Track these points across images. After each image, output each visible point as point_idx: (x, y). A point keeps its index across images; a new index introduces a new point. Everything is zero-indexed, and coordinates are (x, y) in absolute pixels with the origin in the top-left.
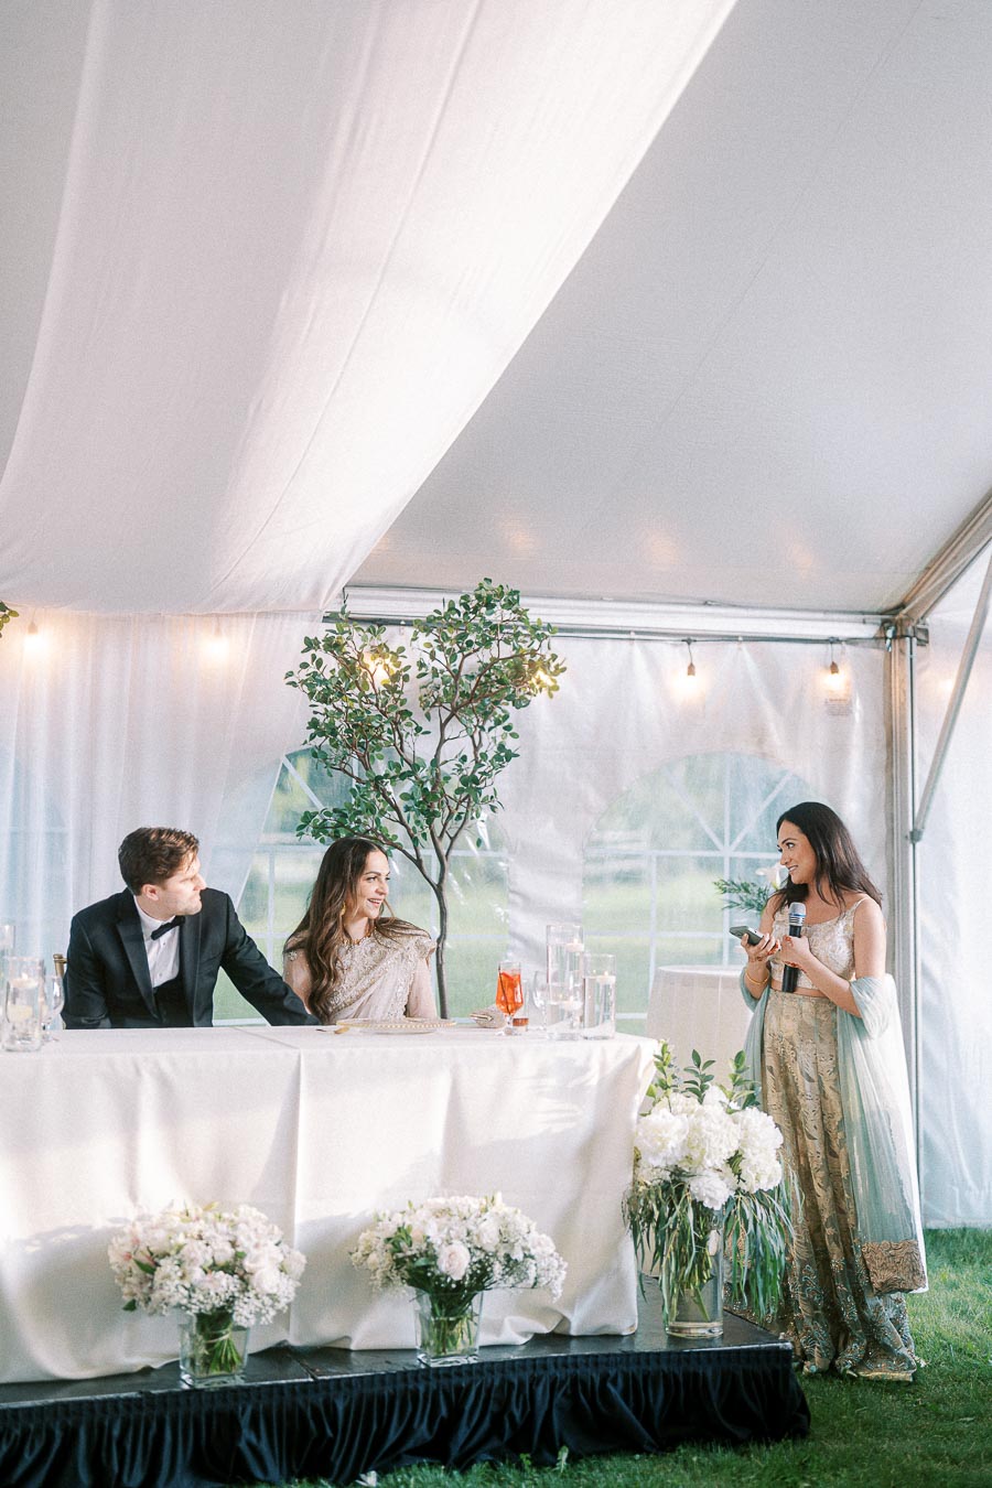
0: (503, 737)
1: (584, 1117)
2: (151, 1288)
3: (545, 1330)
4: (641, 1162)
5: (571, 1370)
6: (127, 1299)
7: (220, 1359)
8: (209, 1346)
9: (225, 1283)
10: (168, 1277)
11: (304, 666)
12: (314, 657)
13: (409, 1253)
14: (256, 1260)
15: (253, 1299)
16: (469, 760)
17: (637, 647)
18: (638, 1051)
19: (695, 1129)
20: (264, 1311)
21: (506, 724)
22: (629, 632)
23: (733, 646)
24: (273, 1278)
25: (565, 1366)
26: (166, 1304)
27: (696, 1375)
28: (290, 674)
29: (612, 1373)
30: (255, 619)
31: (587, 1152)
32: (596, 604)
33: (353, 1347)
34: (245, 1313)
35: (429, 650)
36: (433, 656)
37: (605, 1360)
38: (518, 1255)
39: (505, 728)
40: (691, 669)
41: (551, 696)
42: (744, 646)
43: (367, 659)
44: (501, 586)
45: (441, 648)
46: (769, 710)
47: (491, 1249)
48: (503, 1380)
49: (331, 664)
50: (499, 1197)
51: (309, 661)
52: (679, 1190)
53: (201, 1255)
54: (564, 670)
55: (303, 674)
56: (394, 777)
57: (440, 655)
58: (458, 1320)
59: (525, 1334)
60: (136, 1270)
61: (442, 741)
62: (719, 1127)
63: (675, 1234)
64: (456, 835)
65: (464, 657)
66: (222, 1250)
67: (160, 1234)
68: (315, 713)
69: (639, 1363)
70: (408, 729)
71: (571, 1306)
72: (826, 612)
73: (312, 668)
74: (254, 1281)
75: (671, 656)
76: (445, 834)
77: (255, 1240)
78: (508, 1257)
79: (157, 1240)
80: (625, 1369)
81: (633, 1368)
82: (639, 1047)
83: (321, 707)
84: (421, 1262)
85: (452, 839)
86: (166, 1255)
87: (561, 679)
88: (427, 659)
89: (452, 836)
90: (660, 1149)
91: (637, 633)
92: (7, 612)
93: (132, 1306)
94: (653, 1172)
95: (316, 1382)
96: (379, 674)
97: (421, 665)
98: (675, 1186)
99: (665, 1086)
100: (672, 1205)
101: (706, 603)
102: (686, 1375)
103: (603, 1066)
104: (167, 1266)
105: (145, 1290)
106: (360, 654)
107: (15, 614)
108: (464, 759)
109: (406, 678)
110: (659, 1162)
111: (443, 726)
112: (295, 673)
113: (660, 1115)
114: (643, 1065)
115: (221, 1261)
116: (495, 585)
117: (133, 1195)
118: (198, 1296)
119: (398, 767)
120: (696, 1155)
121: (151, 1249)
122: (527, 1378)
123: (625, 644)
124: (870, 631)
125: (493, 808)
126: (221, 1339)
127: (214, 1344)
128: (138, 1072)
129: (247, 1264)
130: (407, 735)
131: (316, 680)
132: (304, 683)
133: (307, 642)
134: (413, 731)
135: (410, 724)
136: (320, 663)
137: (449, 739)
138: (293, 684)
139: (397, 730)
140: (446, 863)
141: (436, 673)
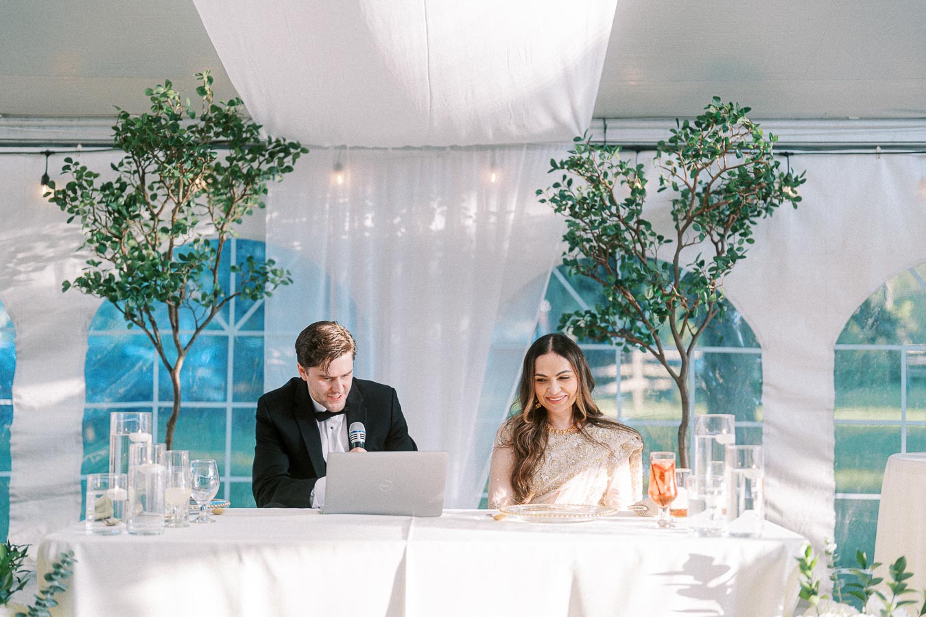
0: (741, 242)
11: (556, 185)
12: (565, 177)
16: (706, 264)
17: (883, 161)
21: (743, 231)
22: (875, 147)
28: (539, 192)
30: (525, 149)
32: (841, 124)
35: (670, 168)
36: (674, 173)
39: (741, 235)
41: (795, 207)
44: (731, 104)
45: (681, 165)
51: (560, 181)
54: (803, 181)
55: (554, 192)
57: (680, 171)
61: (680, 247)
64: (697, 332)
65: (699, 170)
68: (569, 227)
70: (651, 239)
73: (564, 186)
75: (916, 167)
85: (694, 337)
87: (800, 190)
88: (667, 175)
89: (694, 332)
91: (882, 147)
92: (299, 150)
97: (662, 181)
108: (702, 263)
111: (680, 234)
112: (544, 190)
116: (725, 102)
130: (652, 243)
131: (563, 196)
132: (553, 200)
133: (553, 163)
134: (657, 240)
135: (653, 234)
136: (570, 183)
137: (685, 245)
138: (543, 201)
139: (639, 240)
140: (686, 357)
141: (676, 189)
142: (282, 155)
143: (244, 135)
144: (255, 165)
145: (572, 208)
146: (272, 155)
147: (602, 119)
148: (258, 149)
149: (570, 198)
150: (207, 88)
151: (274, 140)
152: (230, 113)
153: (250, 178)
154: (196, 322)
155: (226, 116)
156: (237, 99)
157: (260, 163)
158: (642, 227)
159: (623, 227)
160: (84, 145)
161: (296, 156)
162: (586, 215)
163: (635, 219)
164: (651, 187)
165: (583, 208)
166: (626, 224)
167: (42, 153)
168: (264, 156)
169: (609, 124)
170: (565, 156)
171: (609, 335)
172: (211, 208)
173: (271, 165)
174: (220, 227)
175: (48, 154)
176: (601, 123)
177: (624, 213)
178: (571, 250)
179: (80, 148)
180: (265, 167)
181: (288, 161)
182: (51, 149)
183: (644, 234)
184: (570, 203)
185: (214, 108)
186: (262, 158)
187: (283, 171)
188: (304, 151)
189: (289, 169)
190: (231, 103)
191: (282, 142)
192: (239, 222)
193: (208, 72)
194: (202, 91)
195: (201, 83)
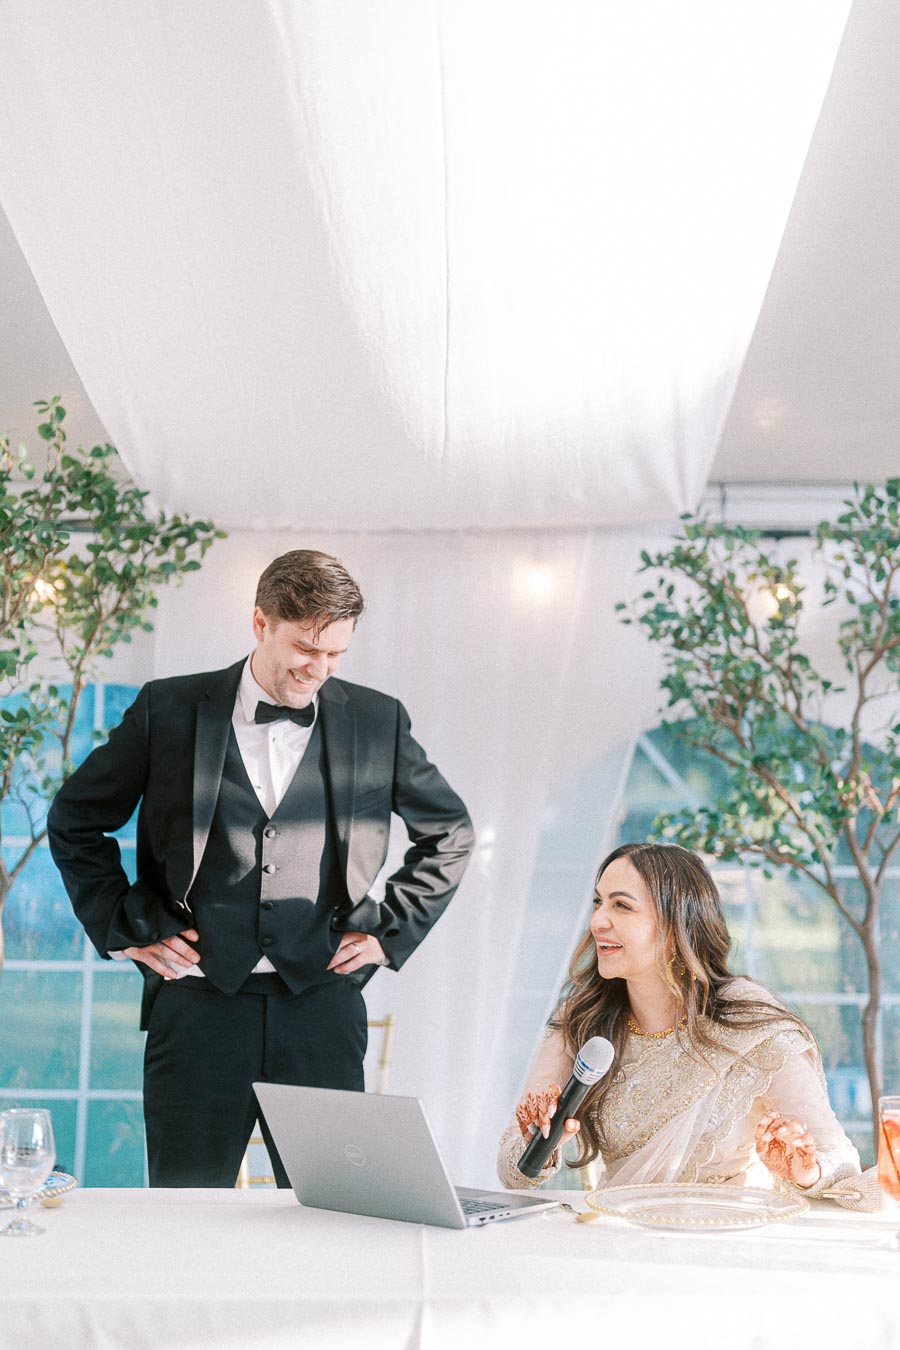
11: (649, 595)
28: (621, 607)
35: (841, 565)
36: (847, 573)
43: (741, 581)
45: (861, 561)
49: (687, 589)
51: (654, 587)
55: (645, 607)
57: (858, 571)
61: (862, 700)
64: (892, 847)
65: (893, 571)
70: (811, 685)
73: (661, 596)
76: (872, 842)
85: (884, 853)
88: (837, 578)
89: (886, 846)
92: (212, 533)
96: (762, 604)
97: (829, 587)
106: (732, 576)
111: (862, 678)
112: (628, 604)
130: (810, 694)
131: (661, 613)
132: (644, 620)
133: (645, 557)
134: (820, 688)
135: (814, 677)
136: (671, 590)
137: (872, 697)
138: (628, 622)
139: (791, 687)
140: (874, 889)
141: (851, 598)
142: (182, 541)
143: (119, 509)
144: (137, 559)
145: (677, 633)
146: (166, 542)
147: (719, 484)
148: (143, 533)
149: (675, 615)
150: (55, 427)
151: (169, 517)
152: (95, 470)
153: (126, 580)
154: (32, 826)
155: (88, 474)
156: (107, 445)
157: (146, 556)
158: (796, 666)
159: (765, 667)
161: (208, 542)
162: (700, 644)
163: (785, 654)
164: (812, 597)
165: (694, 633)
166: (768, 659)
168: (152, 543)
169: (731, 492)
170: (666, 546)
171: (737, 850)
172: (61, 632)
173: (165, 558)
174: (75, 663)
176: (716, 492)
177: (765, 641)
178: (671, 703)
180: (154, 562)
181: (193, 552)
183: (796, 676)
184: (675, 624)
185: (68, 461)
186: (148, 547)
187: (185, 569)
188: (220, 535)
189: (194, 566)
190: (97, 453)
191: (183, 520)
192: (109, 654)
193: (57, 399)
194: (47, 431)
195: (45, 418)
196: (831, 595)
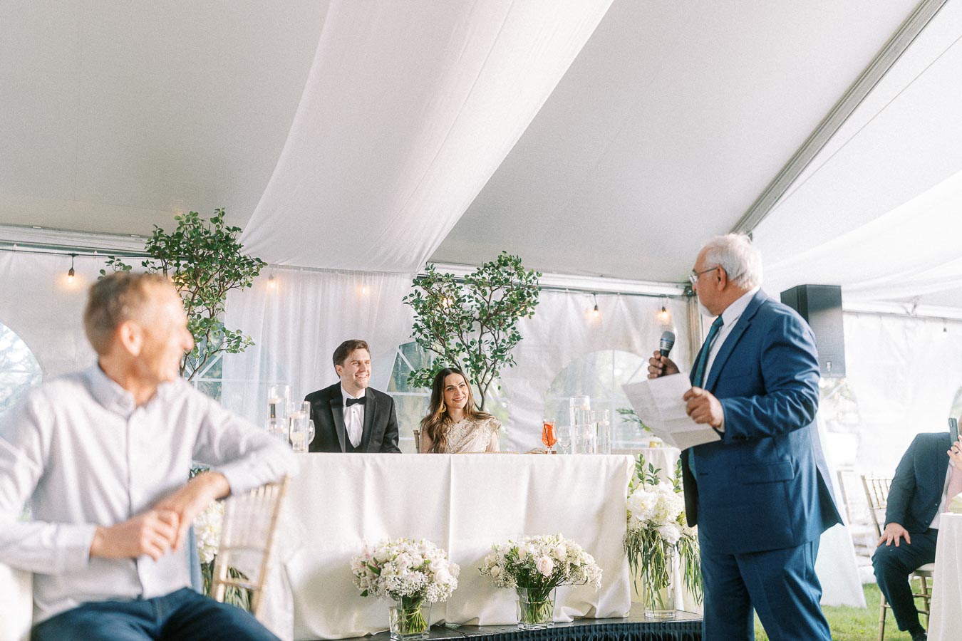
1: (599, 497)
2: (377, 582)
3: (582, 614)
4: (631, 519)
5: (604, 633)
6: (362, 590)
7: (415, 625)
8: (408, 617)
9: (419, 578)
10: (389, 573)
11: (411, 295)
12: (416, 291)
13: (518, 563)
14: (436, 564)
15: (436, 587)
17: (569, 297)
18: (625, 460)
19: (661, 499)
20: (442, 594)
21: (513, 326)
22: (565, 289)
23: (615, 297)
24: (446, 576)
25: (601, 630)
26: (388, 590)
27: (669, 635)
28: (406, 298)
29: (626, 634)
30: (383, 276)
31: (601, 515)
33: (480, 624)
34: (433, 594)
36: (475, 292)
37: (621, 627)
38: (578, 564)
39: (512, 329)
40: (596, 308)
41: (530, 317)
42: (621, 297)
44: (511, 255)
45: (479, 289)
46: (633, 331)
47: (563, 560)
48: (568, 638)
49: (424, 294)
50: (561, 536)
51: (414, 293)
52: (654, 533)
53: (407, 561)
55: (412, 299)
56: (459, 351)
58: (543, 603)
59: (571, 617)
60: (369, 572)
61: (482, 333)
62: (673, 499)
63: (654, 558)
65: (492, 291)
66: (417, 559)
67: (382, 551)
68: (417, 320)
69: (639, 629)
70: (464, 329)
71: (597, 600)
72: (659, 282)
73: (416, 297)
74: (436, 576)
75: (586, 301)
77: (435, 555)
78: (571, 564)
79: (382, 554)
80: (632, 632)
81: (636, 632)
82: (626, 457)
83: (420, 317)
84: (527, 566)
85: (487, 385)
86: (387, 561)
88: (472, 295)
89: (486, 383)
90: (642, 510)
91: (569, 289)
92: (261, 263)
93: (365, 594)
94: (638, 525)
95: (468, 638)
97: (470, 296)
98: (651, 532)
99: (641, 477)
100: (650, 542)
101: (602, 276)
102: (664, 635)
103: (608, 467)
104: (388, 567)
105: (374, 582)
107: (265, 264)
108: (493, 344)
109: (464, 301)
110: (642, 518)
111: (482, 326)
113: (640, 493)
114: (629, 466)
115: (417, 566)
116: (507, 255)
117: (361, 534)
118: (405, 585)
119: (460, 345)
120: (662, 514)
121: (377, 559)
122: (580, 636)
123: (564, 295)
124: (679, 292)
125: (511, 365)
126: (415, 613)
127: (411, 616)
128: (364, 464)
129: (432, 567)
130: (464, 331)
131: (417, 301)
132: (412, 303)
133: (414, 281)
137: (485, 333)
138: (407, 303)
141: (477, 300)
142: (250, 265)
150: (220, 218)
156: (239, 227)
160: (98, 252)
161: (260, 267)
165: (424, 309)
167: (69, 254)
173: (245, 270)
175: (73, 255)
178: (414, 334)
179: (96, 253)
181: (255, 269)
182: (76, 253)
184: (421, 305)
187: (253, 275)
189: (256, 274)
191: (248, 258)
193: (223, 209)
194: (216, 220)
195: (217, 215)
196: (471, 299)
